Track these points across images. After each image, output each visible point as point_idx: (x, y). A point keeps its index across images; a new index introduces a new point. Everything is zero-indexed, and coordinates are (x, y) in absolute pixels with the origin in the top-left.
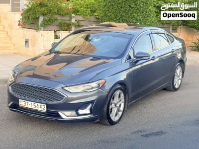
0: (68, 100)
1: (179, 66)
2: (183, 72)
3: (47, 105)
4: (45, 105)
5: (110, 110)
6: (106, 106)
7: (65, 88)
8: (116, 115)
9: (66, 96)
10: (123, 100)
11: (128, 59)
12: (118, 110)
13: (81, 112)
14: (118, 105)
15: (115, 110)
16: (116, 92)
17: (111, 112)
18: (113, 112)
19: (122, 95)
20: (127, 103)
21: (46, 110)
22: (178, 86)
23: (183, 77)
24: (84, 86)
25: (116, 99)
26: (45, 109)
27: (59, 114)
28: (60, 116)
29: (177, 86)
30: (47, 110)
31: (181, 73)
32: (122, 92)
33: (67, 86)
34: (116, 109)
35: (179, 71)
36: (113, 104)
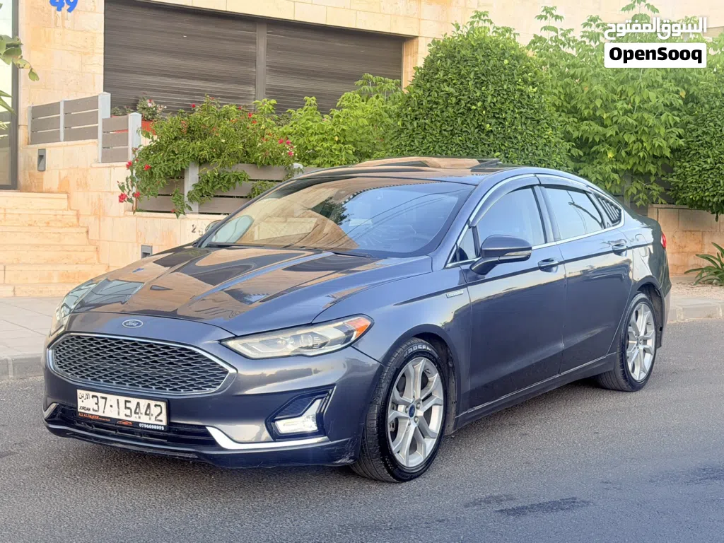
0: (239, 383)
1: (643, 306)
2: (659, 328)
3: (169, 404)
4: (163, 405)
5: (390, 429)
6: (375, 411)
7: (231, 344)
8: (413, 447)
9: (232, 371)
10: (439, 396)
11: (454, 259)
12: (422, 431)
13: (284, 426)
14: (420, 413)
15: (408, 430)
16: (410, 365)
17: (394, 434)
18: (400, 435)
19: (435, 378)
20: (453, 409)
21: (164, 423)
22: (643, 375)
23: (658, 343)
24: (297, 338)
25: (413, 392)
26: (163, 417)
27: (208, 434)
28: (212, 443)
29: (638, 375)
30: (169, 423)
31: (652, 331)
32: (432, 368)
33: (236, 337)
34: (413, 426)
35: (642, 322)
36: (401, 408)
